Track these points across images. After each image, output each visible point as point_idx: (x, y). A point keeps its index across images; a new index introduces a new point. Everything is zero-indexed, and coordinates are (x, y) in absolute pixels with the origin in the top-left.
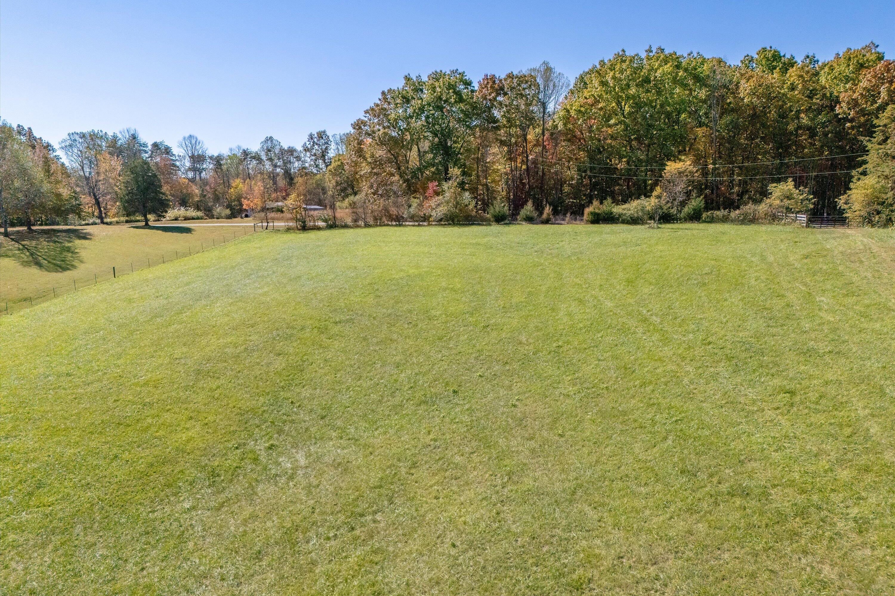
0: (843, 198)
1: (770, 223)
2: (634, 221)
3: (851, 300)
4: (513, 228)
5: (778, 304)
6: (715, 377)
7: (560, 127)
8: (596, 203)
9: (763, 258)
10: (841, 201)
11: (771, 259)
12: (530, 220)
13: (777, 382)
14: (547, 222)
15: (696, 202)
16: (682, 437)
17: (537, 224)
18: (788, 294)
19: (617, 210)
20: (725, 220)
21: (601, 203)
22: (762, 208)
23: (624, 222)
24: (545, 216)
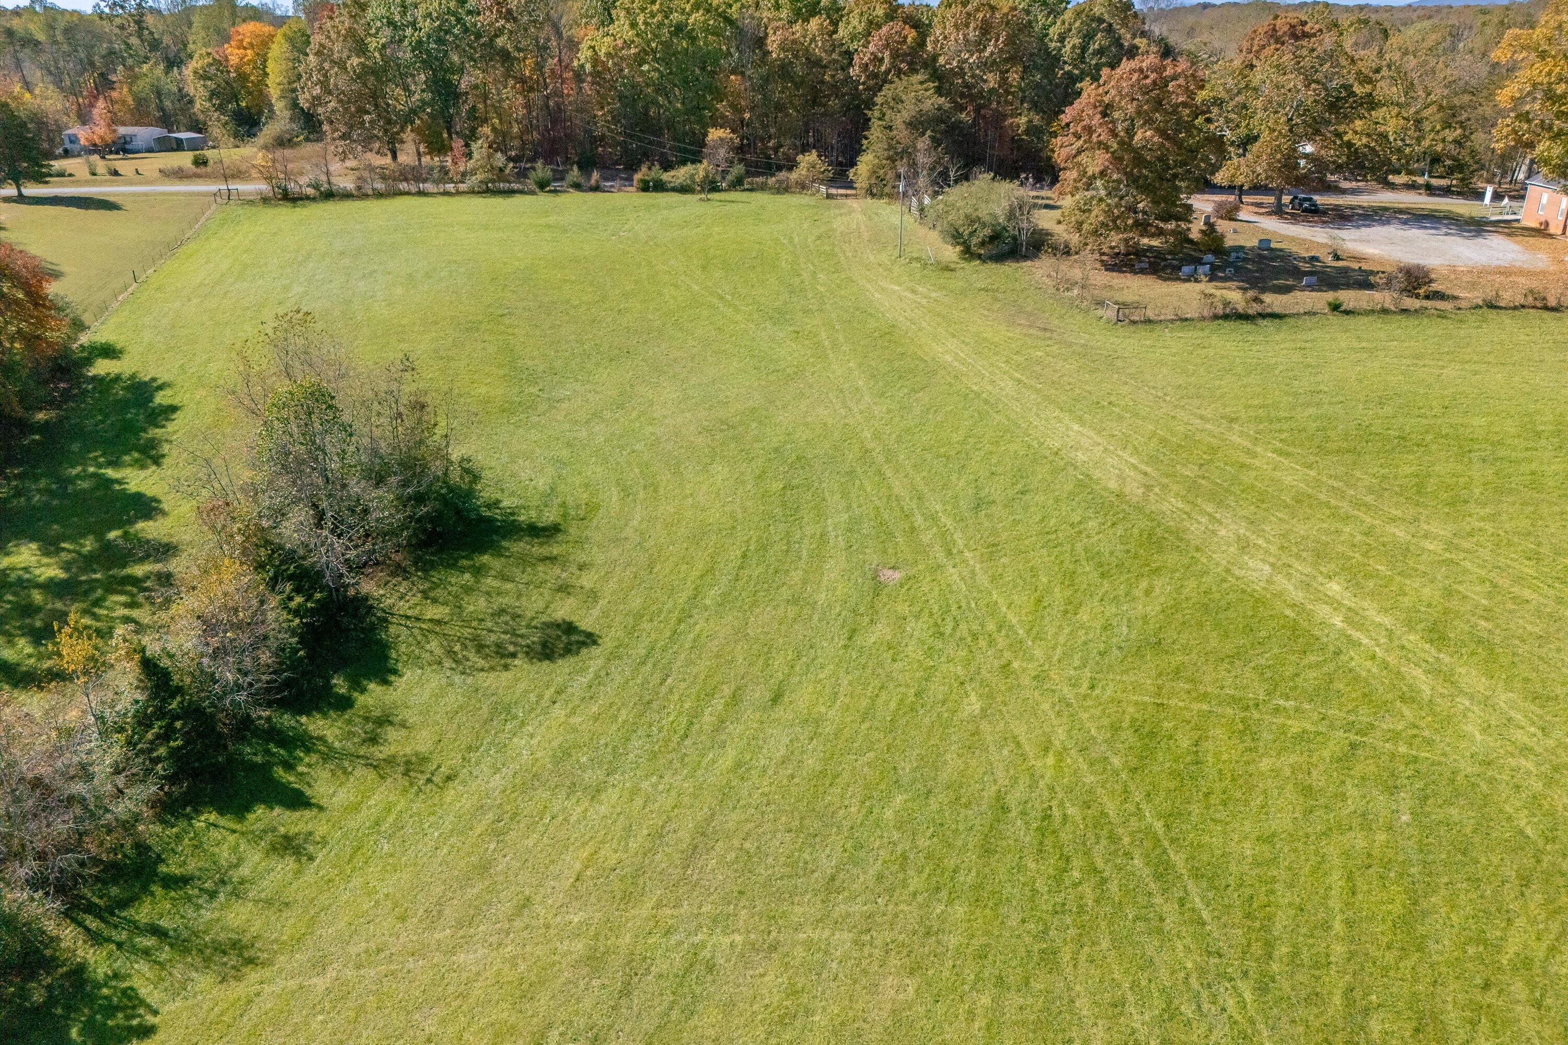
0: (852, 171)
1: (800, 193)
2: (683, 189)
3: (836, 275)
4: (563, 199)
5: (797, 280)
6: (764, 329)
7: (588, 67)
8: (644, 169)
9: (791, 240)
10: (851, 173)
11: (796, 240)
12: (577, 186)
13: (792, 328)
14: (596, 189)
15: (738, 169)
16: (753, 356)
17: (585, 191)
18: (803, 273)
19: (666, 177)
20: (763, 188)
21: (650, 168)
22: (794, 176)
23: (674, 190)
24: (593, 182)
